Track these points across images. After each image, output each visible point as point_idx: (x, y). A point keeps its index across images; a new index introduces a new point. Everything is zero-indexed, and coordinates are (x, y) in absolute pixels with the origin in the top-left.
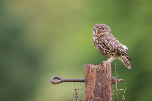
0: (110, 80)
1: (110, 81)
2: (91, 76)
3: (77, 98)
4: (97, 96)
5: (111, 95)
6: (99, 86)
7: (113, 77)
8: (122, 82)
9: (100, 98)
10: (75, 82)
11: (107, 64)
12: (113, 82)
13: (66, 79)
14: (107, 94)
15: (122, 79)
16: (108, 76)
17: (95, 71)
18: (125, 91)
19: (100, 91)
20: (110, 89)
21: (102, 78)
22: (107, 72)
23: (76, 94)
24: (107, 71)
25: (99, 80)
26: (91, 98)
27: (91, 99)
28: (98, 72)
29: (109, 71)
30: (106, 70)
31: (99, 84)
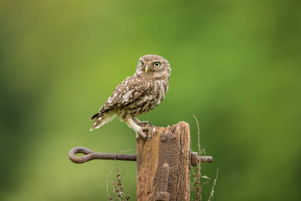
0: (188, 158)
1: (188, 161)
2: (149, 149)
3: (121, 193)
4: (160, 190)
5: (188, 188)
6: (165, 168)
7: (194, 153)
8: (211, 162)
9: (166, 193)
10: (117, 159)
11: (183, 126)
12: (193, 162)
13: (100, 153)
14: (180, 185)
15: (212, 157)
16: (183, 151)
17: (157, 139)
18: (215, 180)
19: (167, 180)
20: (187, 176)
21: (171, 153)
22: (181, 142)
23: (120, 184)
24: (182, 140)
25: (165, 157)
26: (148, 193)
27: (147, 195)
28: (164, 141)
29: (186, 140)
30: (179, 139)
31: (166, 165)
